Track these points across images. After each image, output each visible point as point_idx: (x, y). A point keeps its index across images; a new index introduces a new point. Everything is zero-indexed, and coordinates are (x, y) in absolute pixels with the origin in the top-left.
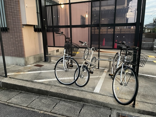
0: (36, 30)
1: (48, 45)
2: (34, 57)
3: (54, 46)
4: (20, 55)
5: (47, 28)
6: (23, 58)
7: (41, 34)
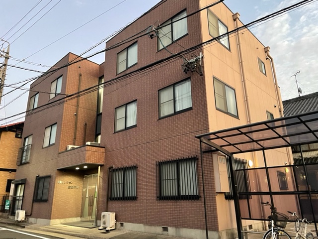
0: (228, 197)
1: (242, 217)
2: (227, 233)
3: (250, 219)
4: (213, 228)
5: (240, 195)
6: (216, 232)
7: (232, 202)
